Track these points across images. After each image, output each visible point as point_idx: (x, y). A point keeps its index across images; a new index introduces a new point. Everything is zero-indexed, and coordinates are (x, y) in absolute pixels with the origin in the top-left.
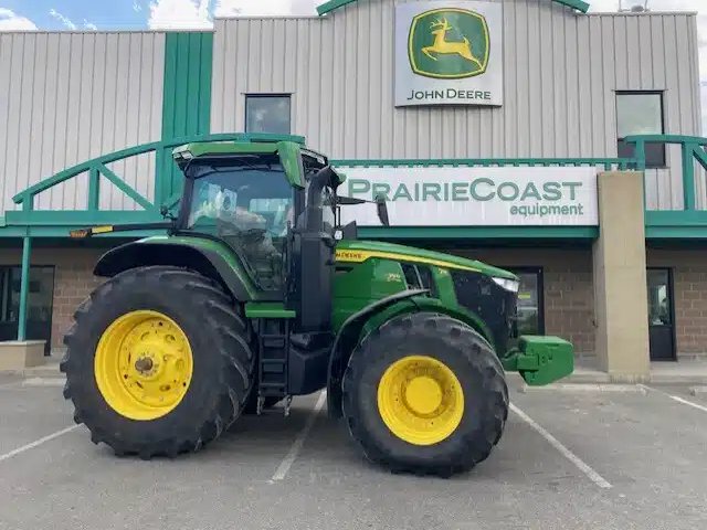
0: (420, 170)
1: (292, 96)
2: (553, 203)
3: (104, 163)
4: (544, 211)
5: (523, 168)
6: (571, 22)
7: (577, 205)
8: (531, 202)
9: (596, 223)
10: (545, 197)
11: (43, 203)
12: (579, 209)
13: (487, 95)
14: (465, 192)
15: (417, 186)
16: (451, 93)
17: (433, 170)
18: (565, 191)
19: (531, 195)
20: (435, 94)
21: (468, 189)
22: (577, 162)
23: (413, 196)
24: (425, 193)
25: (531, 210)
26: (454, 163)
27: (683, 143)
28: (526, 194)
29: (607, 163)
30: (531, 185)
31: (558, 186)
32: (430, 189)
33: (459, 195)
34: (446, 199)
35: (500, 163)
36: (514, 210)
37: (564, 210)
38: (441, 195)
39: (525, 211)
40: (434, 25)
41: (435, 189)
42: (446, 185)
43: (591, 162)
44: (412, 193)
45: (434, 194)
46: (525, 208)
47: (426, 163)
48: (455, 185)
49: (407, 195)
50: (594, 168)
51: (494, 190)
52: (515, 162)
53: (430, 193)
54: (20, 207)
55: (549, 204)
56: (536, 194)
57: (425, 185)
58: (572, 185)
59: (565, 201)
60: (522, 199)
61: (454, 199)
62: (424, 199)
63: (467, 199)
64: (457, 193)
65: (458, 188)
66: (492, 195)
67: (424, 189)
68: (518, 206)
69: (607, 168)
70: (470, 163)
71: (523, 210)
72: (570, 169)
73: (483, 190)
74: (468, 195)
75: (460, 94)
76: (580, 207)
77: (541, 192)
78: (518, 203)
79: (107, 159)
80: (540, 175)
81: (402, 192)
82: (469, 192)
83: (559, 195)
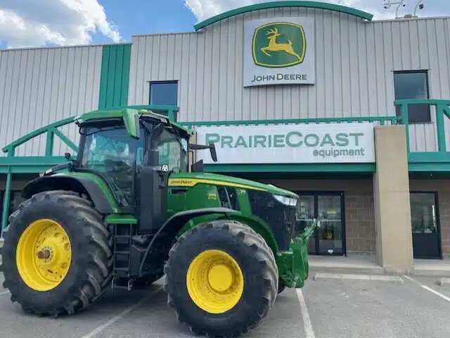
0: (252, 127)
1: (179, 82)
2: (343, 148)
3: (56, 127)
4: (336, 153)
5: (323, 125)
6: (361, 27)
7: (360, 149)
8: (327, 147)
9: (374, 161)
10: (337, 143)
11: (21, 151)
12: (361, 152)
13: (304, 77)
14: (282, 141)
15: (250, 137)
16: (280, 77)
17: (261, 127)
18: (351, 139)
19: (327, 143)
20: (269, 78)
21: (284, 139)
22: (360, 120)
23: (248, 145)
24: (256, 142)
25: (328, 153)
26: (276, 122)
27: (436, 105)
28: (324, 142)
29: (381, 120)
30: (327, 136)
31: (347, 136)
32: (258, 139)
33: (278, 143)
34: (270, 146)
35: (307, 121)
36: (316, 153)
37: (351, 153)
38: (266, 143)
39: (323, 153)
40: (269, 33)
41: (262, 139)
42: (270, 136)
43: (370, 120)
44: (247, 143)
45: (262, 143)
46: (323, 151)
47: (257, 123)
48: (276, 136)
49: (244, 144)
50: (372, 124)
51: (302, 139)
52: (317, 121)
53: (259, 142)
54: (6, 155)
55: (339, 148)
56: (331, 142)
57: (256, 137)
58: (356, 135)
59: (351, 146)
60: (321, 145)
61: (275, 146)
62: (255, 146)
63: (284, 146)
64: (277, 141)
65: (278, 138)
66: (301, 143)
67: (255, 140)
68: (319, 150)
69: (382, 123)
70: (287, 122)
71: (322, 153)
72: (355, 124)
73: (294, 140)
74: (284, 143)
75: (285, 77)
76: (362, 150)
77: (335, 140)
78: (319, 148)
79: (58, 124)
80: (333, 129)
81: (241, 141)
82: (285, 141)
83: (347, 142)
